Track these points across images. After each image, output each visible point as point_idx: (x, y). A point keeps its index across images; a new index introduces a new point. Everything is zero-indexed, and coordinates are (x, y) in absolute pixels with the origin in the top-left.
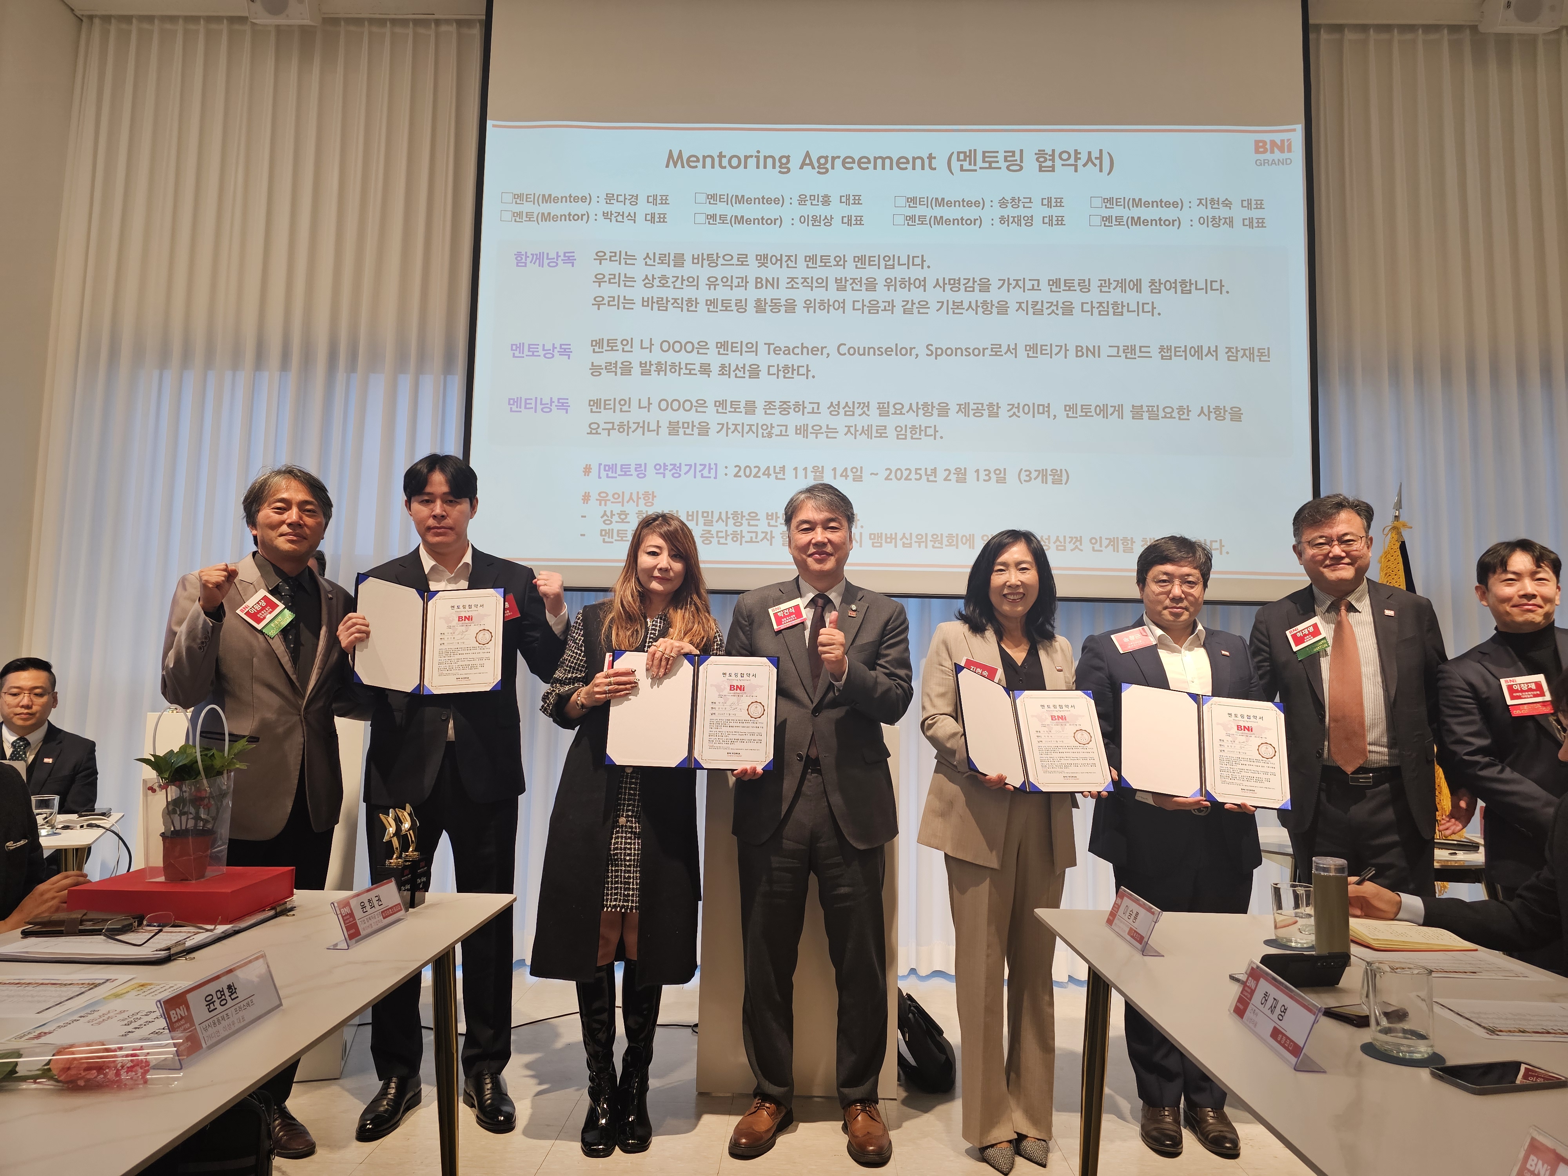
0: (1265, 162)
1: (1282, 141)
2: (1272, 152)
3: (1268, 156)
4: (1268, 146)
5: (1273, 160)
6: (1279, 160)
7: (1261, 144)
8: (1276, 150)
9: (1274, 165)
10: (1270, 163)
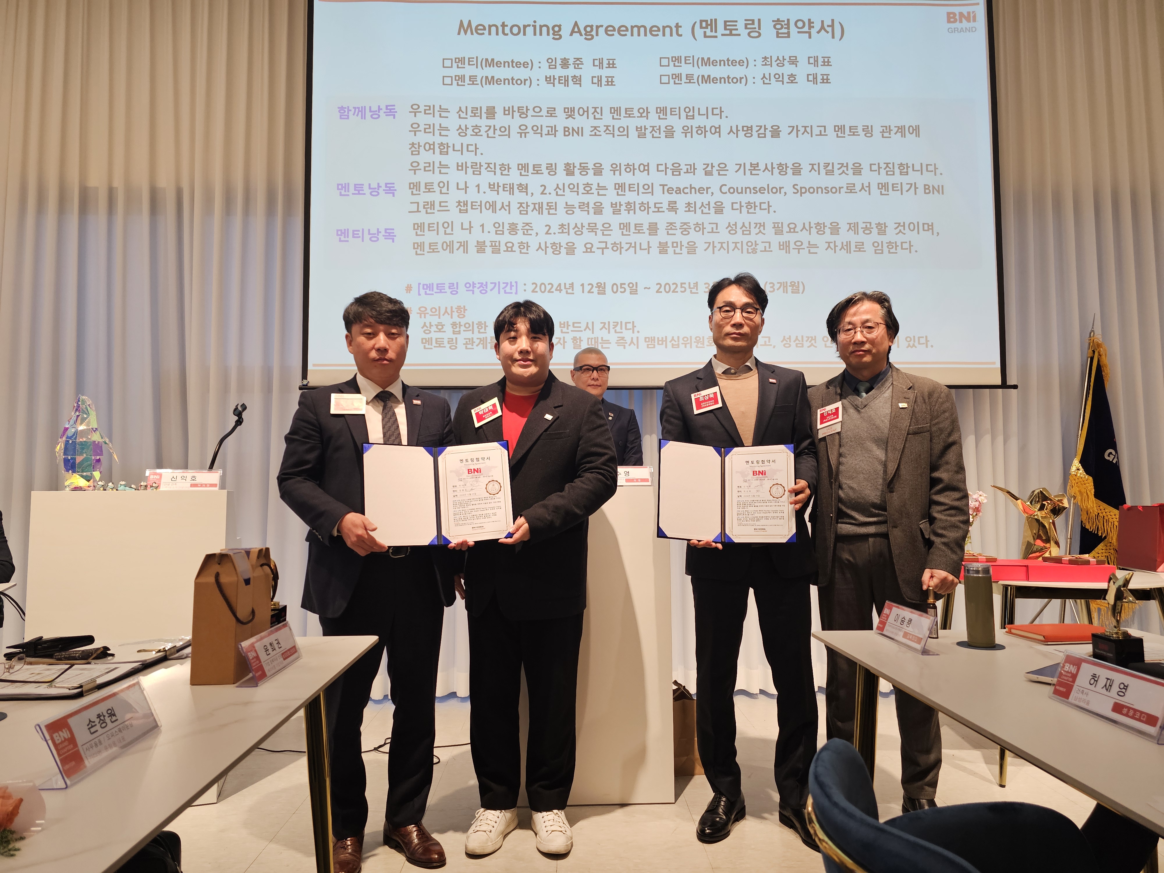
0: (955, 30)
1: (969, 13)
2: (961, 22)
3: (957, 25)
4: (957, 17)
5: (962, 28)
6: (966, 28)
7: (952, 16)
8: (963, 20)
9: (962, 33)
10: (959, 30)
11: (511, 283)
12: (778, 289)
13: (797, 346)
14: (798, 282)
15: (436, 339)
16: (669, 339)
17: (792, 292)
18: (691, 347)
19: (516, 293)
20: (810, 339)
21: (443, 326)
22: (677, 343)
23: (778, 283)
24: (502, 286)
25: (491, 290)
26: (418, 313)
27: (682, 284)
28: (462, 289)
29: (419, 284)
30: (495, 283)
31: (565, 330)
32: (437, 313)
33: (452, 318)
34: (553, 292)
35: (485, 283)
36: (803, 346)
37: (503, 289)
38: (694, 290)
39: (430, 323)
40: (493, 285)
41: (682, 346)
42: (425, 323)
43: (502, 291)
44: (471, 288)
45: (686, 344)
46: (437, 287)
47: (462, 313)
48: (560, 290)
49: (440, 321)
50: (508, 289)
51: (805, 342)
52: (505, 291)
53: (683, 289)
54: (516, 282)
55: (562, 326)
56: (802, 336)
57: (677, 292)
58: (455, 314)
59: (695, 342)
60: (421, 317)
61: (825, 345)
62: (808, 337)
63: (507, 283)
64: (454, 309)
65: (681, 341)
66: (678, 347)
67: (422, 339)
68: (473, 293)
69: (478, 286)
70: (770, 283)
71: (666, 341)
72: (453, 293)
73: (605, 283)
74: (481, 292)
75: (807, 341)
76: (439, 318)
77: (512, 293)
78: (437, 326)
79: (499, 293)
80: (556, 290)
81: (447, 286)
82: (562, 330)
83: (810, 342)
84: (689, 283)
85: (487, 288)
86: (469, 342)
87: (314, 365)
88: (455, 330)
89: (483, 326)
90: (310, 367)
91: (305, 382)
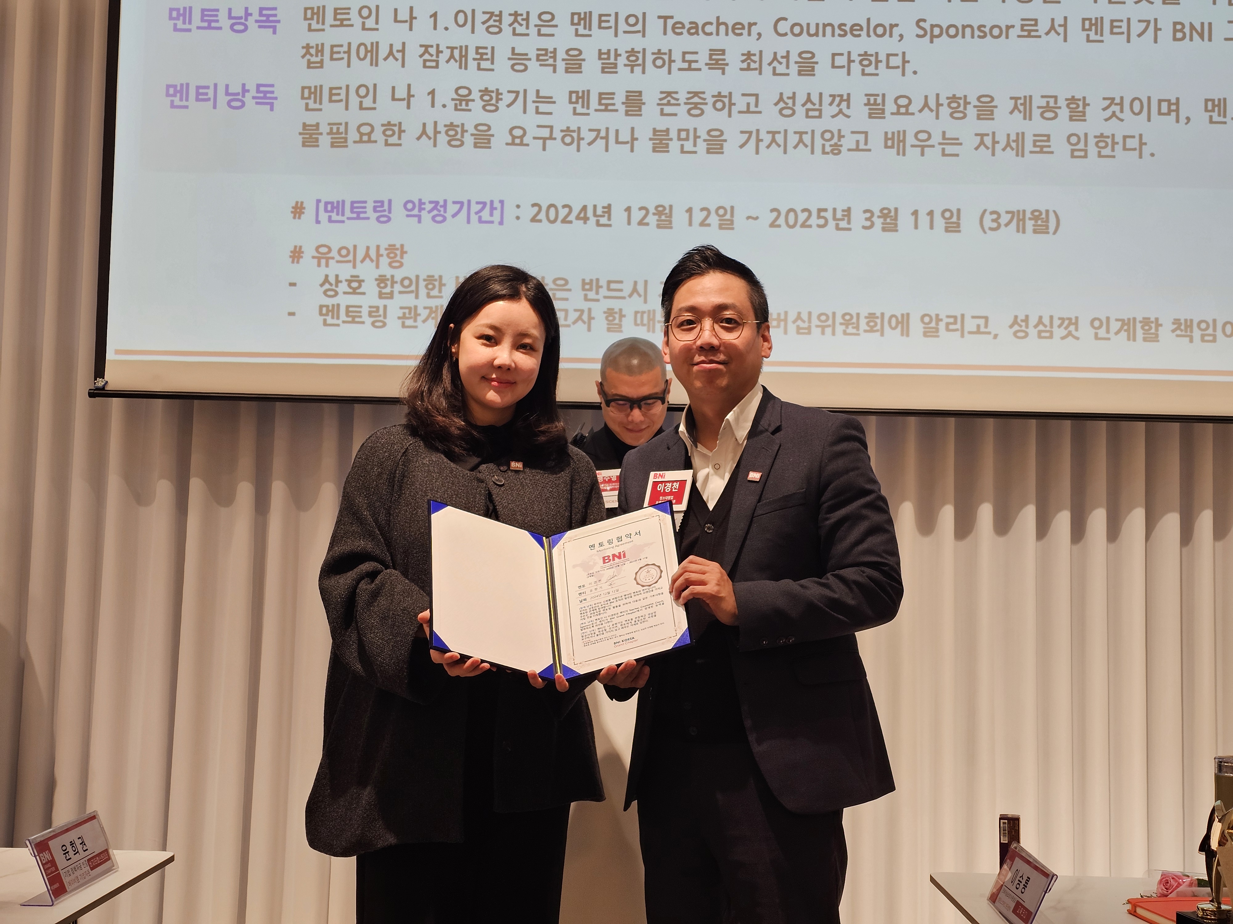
11: (492, 202)
12: (1007, 225)
13: (1040, 337)
14: (1047, 212)
15: (348, 307)
16: (792, 317)
17: (1035, 232)
18: (834, 334)
19: (501, 223)
20: (1066, 322)
21: (360, 282)
22: (806, 325)
23: (1007, 212)
24: (475, 208)
25: (454, 216)
26: (314, 257)
27: (820, 211)
28: (398, 212)
29: (318, 201)
30: (462, 203)
31: (592, 295)
32: (351, 257)
33: (377, 267)
34: (571, 222)
35: (442, 203)
36: (1051, 337)
37: (477, 213)
38: (843, 224)
39: (337, 276)
40: (458, 206)
41: (816, 331)
42: (327, 276)
43: (474, 218)
44: (416, 212)
45: (823, 328)
46: (352, 208)
47: (398, 258)
48: (586, 219)
49: (355, 272)
50: (485, 215)
51: (1055, 329)
52: (480, 218)
53: (822, 222)
54: (502, 202)
55: (587, 287)
56: (1051, 318)
57: (810, 226)
58: (384, 261)
59: (841, 324)
60: (319, 265)
61: (1096, 334)
62: (1062, 319)
63: (484, 204)
64: (382, 251)
65: (815, 321)
66: (809, 333)
67: (321, 307)
68: (419, 221)
69: (429, 207)
70: (992, 213)
71: (785, 320)
72: (382, 219)
73: (671, 207)
74: (433, 218)
75: (1060, 326)
76: (354, 267)
77: (492, 222)
78: (349, 282)
79: (469, 222)
80: (578, 218)
81: (370, 206)
82: (586, 295)
83: (1066, 328)
84: (835, 210)
85: (445, 211)
86: (410, 313)
87: (118, 352)
88: (384, 291)
89: (437, 283)
90: (110, 355)
91: (100, 383)
